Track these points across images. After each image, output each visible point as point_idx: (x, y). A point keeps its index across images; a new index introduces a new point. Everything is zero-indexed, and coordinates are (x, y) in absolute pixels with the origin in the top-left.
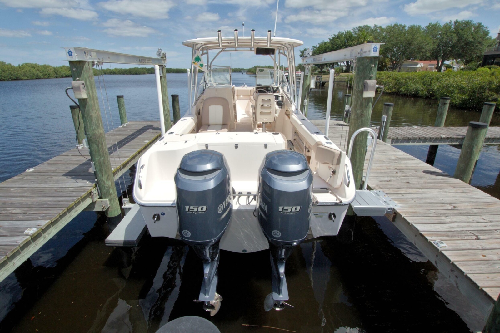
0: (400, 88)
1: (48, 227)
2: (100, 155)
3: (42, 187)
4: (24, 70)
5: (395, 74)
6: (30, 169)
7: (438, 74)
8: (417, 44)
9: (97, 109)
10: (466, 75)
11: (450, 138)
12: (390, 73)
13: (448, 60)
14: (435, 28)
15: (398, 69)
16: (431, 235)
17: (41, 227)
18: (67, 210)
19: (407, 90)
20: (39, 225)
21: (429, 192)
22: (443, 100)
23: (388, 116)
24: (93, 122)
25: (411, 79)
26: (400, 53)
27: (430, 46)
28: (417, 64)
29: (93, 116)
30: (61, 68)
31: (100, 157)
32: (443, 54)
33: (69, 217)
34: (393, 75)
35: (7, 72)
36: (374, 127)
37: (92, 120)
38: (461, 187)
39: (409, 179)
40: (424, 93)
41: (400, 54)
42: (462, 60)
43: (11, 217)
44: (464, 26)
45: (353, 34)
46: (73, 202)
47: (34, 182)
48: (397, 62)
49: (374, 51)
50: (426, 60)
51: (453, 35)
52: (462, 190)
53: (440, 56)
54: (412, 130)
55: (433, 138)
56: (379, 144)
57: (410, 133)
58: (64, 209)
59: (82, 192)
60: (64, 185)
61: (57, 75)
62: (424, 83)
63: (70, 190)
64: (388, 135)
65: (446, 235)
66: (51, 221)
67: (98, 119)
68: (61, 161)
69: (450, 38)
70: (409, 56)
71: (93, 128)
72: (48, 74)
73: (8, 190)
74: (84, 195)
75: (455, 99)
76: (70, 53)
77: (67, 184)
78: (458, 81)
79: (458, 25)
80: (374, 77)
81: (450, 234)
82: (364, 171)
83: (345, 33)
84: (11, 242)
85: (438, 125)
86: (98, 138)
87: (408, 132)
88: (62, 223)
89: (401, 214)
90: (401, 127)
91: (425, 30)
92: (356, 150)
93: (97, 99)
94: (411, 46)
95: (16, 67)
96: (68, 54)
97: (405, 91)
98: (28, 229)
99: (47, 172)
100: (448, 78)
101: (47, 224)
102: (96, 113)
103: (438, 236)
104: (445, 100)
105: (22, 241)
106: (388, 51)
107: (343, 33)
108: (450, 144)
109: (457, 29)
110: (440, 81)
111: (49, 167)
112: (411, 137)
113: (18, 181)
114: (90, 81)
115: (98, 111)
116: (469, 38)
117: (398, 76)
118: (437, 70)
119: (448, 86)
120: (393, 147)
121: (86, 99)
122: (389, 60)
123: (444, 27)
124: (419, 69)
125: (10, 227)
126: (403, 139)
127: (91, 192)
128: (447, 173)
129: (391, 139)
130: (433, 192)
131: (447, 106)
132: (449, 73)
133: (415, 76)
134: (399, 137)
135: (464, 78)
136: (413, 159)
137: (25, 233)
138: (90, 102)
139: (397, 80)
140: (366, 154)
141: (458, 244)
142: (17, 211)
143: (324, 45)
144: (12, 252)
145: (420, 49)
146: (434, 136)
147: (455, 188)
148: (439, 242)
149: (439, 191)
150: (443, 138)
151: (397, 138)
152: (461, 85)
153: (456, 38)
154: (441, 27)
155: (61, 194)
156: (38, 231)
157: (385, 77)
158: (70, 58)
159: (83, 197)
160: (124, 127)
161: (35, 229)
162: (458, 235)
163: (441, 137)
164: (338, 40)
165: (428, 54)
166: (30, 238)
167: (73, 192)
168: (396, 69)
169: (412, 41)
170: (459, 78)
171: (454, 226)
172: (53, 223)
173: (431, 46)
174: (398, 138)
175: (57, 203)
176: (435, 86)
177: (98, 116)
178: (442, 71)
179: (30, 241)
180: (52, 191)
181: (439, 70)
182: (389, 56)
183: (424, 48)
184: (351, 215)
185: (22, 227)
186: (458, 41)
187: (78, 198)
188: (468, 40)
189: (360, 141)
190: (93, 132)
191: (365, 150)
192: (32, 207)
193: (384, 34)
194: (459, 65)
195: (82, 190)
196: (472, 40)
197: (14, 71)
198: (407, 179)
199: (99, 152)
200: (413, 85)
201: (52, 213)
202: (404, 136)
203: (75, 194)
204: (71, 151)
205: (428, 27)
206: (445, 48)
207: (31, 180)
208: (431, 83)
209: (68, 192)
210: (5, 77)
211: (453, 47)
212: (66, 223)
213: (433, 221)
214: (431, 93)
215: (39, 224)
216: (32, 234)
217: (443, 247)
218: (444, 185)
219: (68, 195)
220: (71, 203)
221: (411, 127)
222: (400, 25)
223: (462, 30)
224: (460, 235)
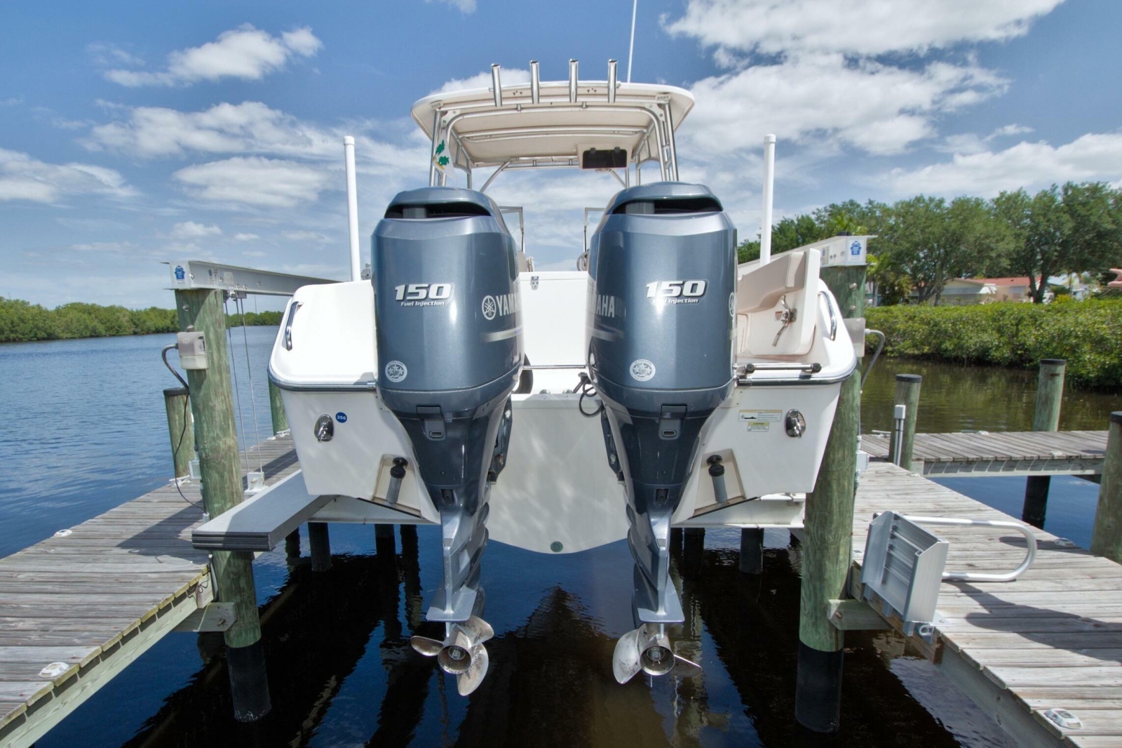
0: (942, 343)
1: (93, 663)
2: (224, 498)
3: (87, 571)
4: (66, 319)
5: (927, 310)
6: (63, 532)
7: (1035, 308)
8: (975, 241)
9: (227, 392)
10: (1106, 308)
11: (1077, 457)
12: (912, 309)
13: (1059, 276)
14: (1016, 203)
15: (932, 300)
16: (1038, 695)
17: (79, 661)
18: (140, 624)
19: (959, 347)
20: (74, 658)
21: (1026, 590)
22: (1048, 366)
23: (909, 405)
24: (216, 422)
25: (968, 322)
26: (936, 263)
27: (1007, 244)
28: (981, 286)
29: (216, 408)
30: (146, 312)
31: (223, 501)
32: (1042, 262)
33: (142, 643)
34: (920, 313)
35: (31, 322)
36: (878, 434)
37: (212, 417)
38: (1112, 576)
39: (972, 557)
40: (1003, 355)
41: (935, 265)
42: (1094, 273)
43: (14, 637)
44: (1087, 196)
45: (816, 223)
46: (155, 606)
47: (69, 559)
48: (928, 284)
49: (853, 253)
50: (1001, 276)
51: (1062, 217)
52: (1116, 585)
53: (1035, 265)
54: (975, 439)
55: (1031, 460)
56: (892, 473)
57: (970, 446)
58: (133, 621)
59: (176, 584)
60: (137, 568)
61: (136, 328)
62: (1000, 331)
63: (149, 578)
64: (914, 451)
65: (1079, 695)
66: (102, 648)
67: (228, 414)
68: (134, 513)
69: (1057, 224)
70: (957, 269)
71: (215, 435)
72: (116, 327)
73: (12, 577)
74: (182, 590)
75: (1084, 366)
76: (180, 274)
77: (143, 565)
78: (1087, 323)
79: (1071, 194)
80: (859, 311)
81: (1088, 692)
82: (853, 537)
83: (796, 222)
84: (9, 694)
85: (1043, 427)
86: (222, 458)
87: (967, 446)
88: (125, 656)
89: (956, 642)
90: (948, 434)
91: (991, 209)
92: (829, 484)
93: (228, 371)
94: (959, 245)
95: (51, 312)
96: (175, 276)
97: (954, 350)
98: (50, 665)
99: (101, 537)
100: (1061, 316)
101: (91, 655)
102: (222, 403)
103: (1057, 699)
104: (1052, 367)
105: (33, 693)
106: (903, 258)
107: (792, 222)
108: (1079, 472)
109: (1071, 203)
110: (1041, 323)
111: (105, 527)
112: (975, 457)
113: (34, 558)
114: (216, 332)
115: (228, 397)
116: (1103, 223)
117: (933, 316)
118: (1032, 300)
119: (1063, 335)
120: (930, 482)
121: (204, 370)
122: (910, 280)
123: (1037, 200)
124: (987, 298)
125: (9, 660)
126: (954, 461)
127: (196, 585)
128: (1071, 542)
129: (923, 462)
130: (1039, 588)
131: (1060, 381)
132: (1062, 304)
133: (976, 314)
134: (943, 457)
135: (1101, 315)
136: (981, 508)
137: (43, 674)
138: (213, 378)
139: (932, 325)
140: (855, 494)
141: (1113, 719)
142: (28, 624)
143: (748, 249)
144: (9, 717)
145: (983, 252)
146: (1035, 455)
147: (1094, 578)
148: (1060, 712)
149: (1052, 587)
150: (1056, 458)
151: (939, 461)
152: (1095, 332)
153: (1070, 225)
154: (1030, 199)
155: (128, 588)
156: (70, 671)
157: (901, 319)
158: (179, 283)
159: (177, 596)
160: (278, 439)
161: (65, 667)
162: (1112, 696)
163: (1053, 456)
164: (781, 236)
165: (1005, 263)
166: (53, 688)
167: (158, 584)
168: (930, 300)
169: (962, 235)
170: (1090, 317)
171: (1098, 674)
172: (106, 654)
173: (1009, 245)
174: (940, 459)
175: (117, 608)
176: (1030, 337)
177: (227, 409)
178: (1044, 301)
179: (50, 694)
180: (110, 580)
181: (1038, 298)
182: (908, 270)
183: (992, 250)
184: (829, 651)
185: (37, 660)
186: (1076, 230)
187: (167, 597)
188: (1100, 226)
189: (838, 462)
190: (213, 443)
191: (853, 483)
192: (61, 616)
193: (892, 221)
194: (1087, 286)
195: (176, 580)
196: (1114, 227)
197: (45, 320)
198: (967, 557)
199: (222, 489)
200: (972, 335)
201: (105, 631)
202: (954, 455)
203: (159, 588)
204: (157, 492)
205: (997, 201)
206: (1045, 248)
207: (65, 556)
208: (1017, 329)
209: (146, 583)
210: (24, 335)
211: (1064, 244)
212: (134, 658)
213: (1040, 659)
214: (1019, 352)
215: (75, 656)
216: (56, 676)
217: (1069, 726)
218: (1066, 571)
219: (145, 590)
220: (149, 609)
221: (972, 434)
222: (931, 200)
223: (1084, 204)
224: (1116, 696)
